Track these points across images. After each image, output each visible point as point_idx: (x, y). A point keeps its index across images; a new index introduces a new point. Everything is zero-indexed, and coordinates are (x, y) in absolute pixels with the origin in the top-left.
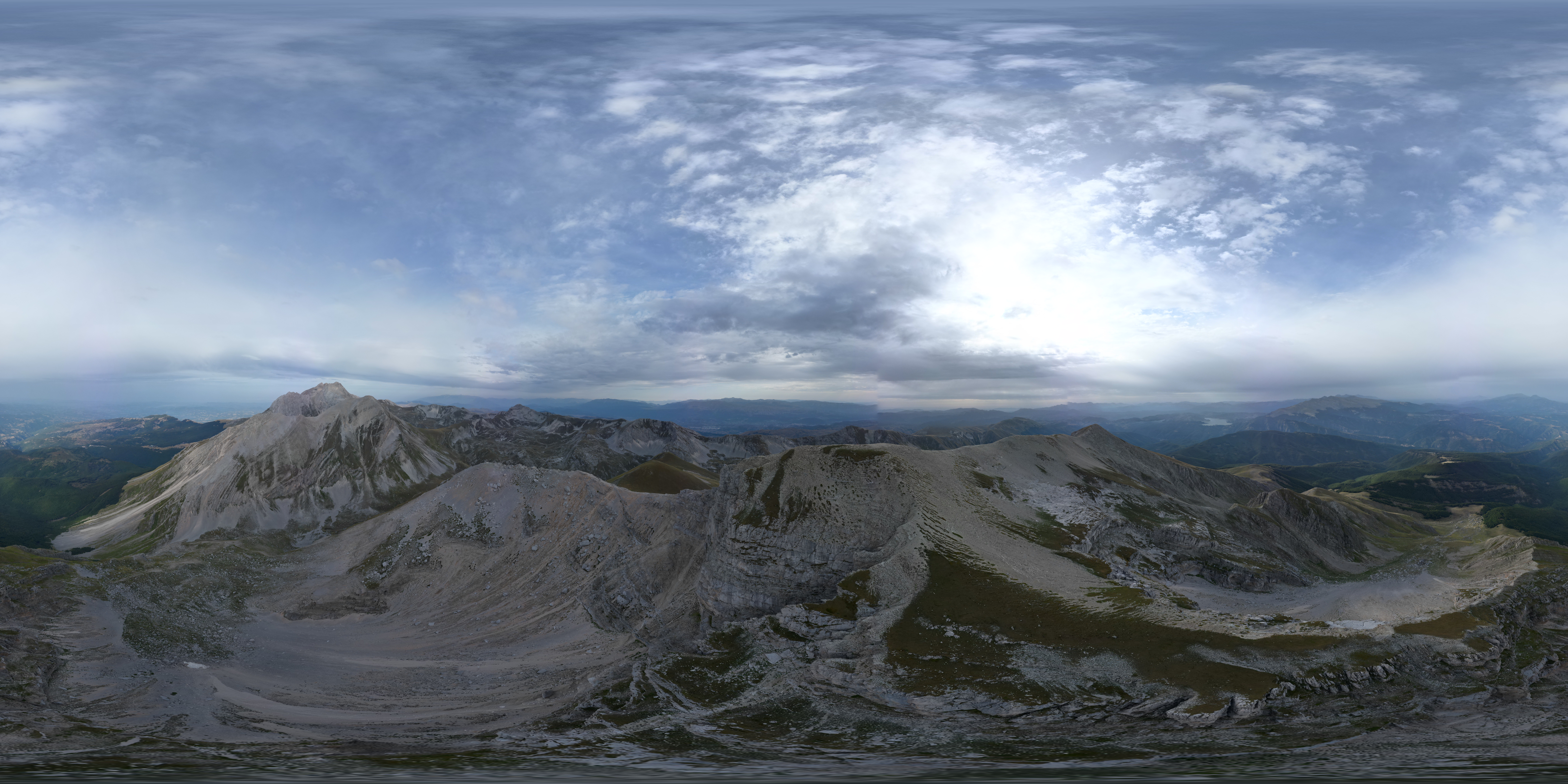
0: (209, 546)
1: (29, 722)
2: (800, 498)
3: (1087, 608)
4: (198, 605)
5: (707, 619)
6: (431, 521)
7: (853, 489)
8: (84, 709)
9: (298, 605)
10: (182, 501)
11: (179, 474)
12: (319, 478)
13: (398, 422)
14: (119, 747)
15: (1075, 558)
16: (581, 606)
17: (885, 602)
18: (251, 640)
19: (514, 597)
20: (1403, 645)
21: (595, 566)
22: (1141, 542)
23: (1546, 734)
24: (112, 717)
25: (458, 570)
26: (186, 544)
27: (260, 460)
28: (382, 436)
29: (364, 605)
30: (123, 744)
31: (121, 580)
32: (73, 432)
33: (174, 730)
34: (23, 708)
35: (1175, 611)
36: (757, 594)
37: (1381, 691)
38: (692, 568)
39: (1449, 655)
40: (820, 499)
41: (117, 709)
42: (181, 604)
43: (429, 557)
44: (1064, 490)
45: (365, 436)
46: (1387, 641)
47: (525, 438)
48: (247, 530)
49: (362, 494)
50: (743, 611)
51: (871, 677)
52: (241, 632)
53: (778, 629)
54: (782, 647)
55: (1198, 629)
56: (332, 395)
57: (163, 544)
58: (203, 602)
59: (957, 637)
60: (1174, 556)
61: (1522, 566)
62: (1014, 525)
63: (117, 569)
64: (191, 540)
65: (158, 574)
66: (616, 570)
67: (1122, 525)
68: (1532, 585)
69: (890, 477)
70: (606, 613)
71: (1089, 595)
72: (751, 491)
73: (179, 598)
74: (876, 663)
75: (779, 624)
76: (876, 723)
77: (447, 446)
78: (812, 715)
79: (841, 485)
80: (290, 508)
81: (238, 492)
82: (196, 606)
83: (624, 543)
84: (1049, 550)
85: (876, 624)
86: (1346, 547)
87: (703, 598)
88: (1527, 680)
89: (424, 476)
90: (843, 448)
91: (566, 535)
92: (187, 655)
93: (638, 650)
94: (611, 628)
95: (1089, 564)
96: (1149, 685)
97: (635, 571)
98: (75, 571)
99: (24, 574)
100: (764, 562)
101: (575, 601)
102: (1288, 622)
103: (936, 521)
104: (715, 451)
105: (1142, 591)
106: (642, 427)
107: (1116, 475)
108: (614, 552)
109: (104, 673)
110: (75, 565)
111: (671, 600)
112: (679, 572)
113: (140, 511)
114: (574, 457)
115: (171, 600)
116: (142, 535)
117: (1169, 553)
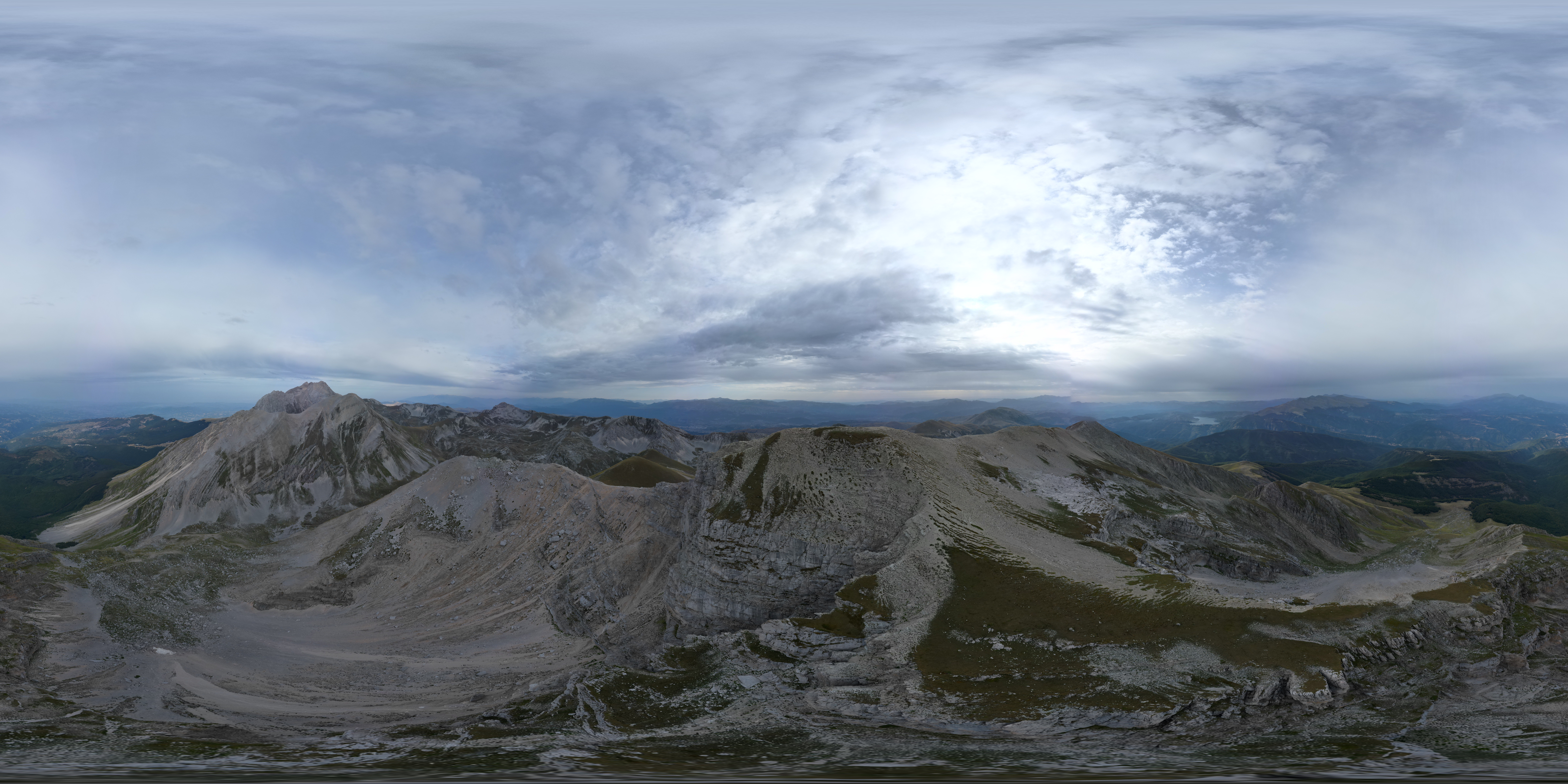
0: (189, 539)
2: (787, 488)
5: (672, 629)
6: (404, 514)
7: (850, 477)
8: (55, 687)
9: (266, 595)
10: (165, 496)
11: (162, 470)
12: (300, 474)
13: (381, 419)
15: (1099, 547)
16: (543, 606)
17: (902, 614)
18: (219, 628)
19: (477, 594)
20: (1423, 611)
21: (563, 564)
22: (1149, 533)
23: (1545, 702)
24: (78, 696)
25: (425, 563)
26: (168, 538)
27: (241, 456)
28: (364, 433)
29: (331, 597)
31: (102, 569)
32: (59, 431)
36: (733, 602)
38: (662, 570)
39: (1463, 620)
40: (811, 488)
41: (83, 689)
42: (157, 593)
43: (398, 549)
44: (1069, 480)
45: (347, 432)
46: (1411, 607)
47: (508, 436)
48: (227, 524)
49: (343, 490)
50: (715, 623)
52: (210, 620)
53: (756, 647)
54: (762, 668)
56: (316, 394)
57: (145, 537)
58: (179, 590)
59: (1008, 649)
60: (1182, 547)
61: (1513, 549)
62: (1033, 517)
63: (99, 560)
64: (172, 534)
65: (138, 563)
66: (582, 569)
67: (1129, 517)
68: (1523, 564)
69: (893, 463)
70: (567, 615)
72: (730, 479)
73: (156, 587)
75: (758, 642)
77: (430, 443)
79: (835, 472)
80: (270, 503)
81: (220, 487)
82: (172, 595)
83: (595, 540)
84: (1072, 540)
85: (896, 643)
86: (1342, 538)
87: (670, 605)
88: (1525, 648)
89: (405, 473)
91: (537, 531)
92: (157, 641)
93: (595, 657)
94: (571, 632)
95: (1114, 552)
97: (602, 570)
98: (58, 560)
99: (10, 559)
100: (742, 566)
101: (538, 600)
103: (951, 511)
104: (701, 449)
106: (626, 424)
107: (1115, 467)
108: (584, 548)
109: (78, 655)
110: (59, 555)
111: (638, 604)
112: (650, 573)
113: (123, 507)
114: (558, 455)
115: (149, 588)
116: (125, 529)
117: (1177, 544)
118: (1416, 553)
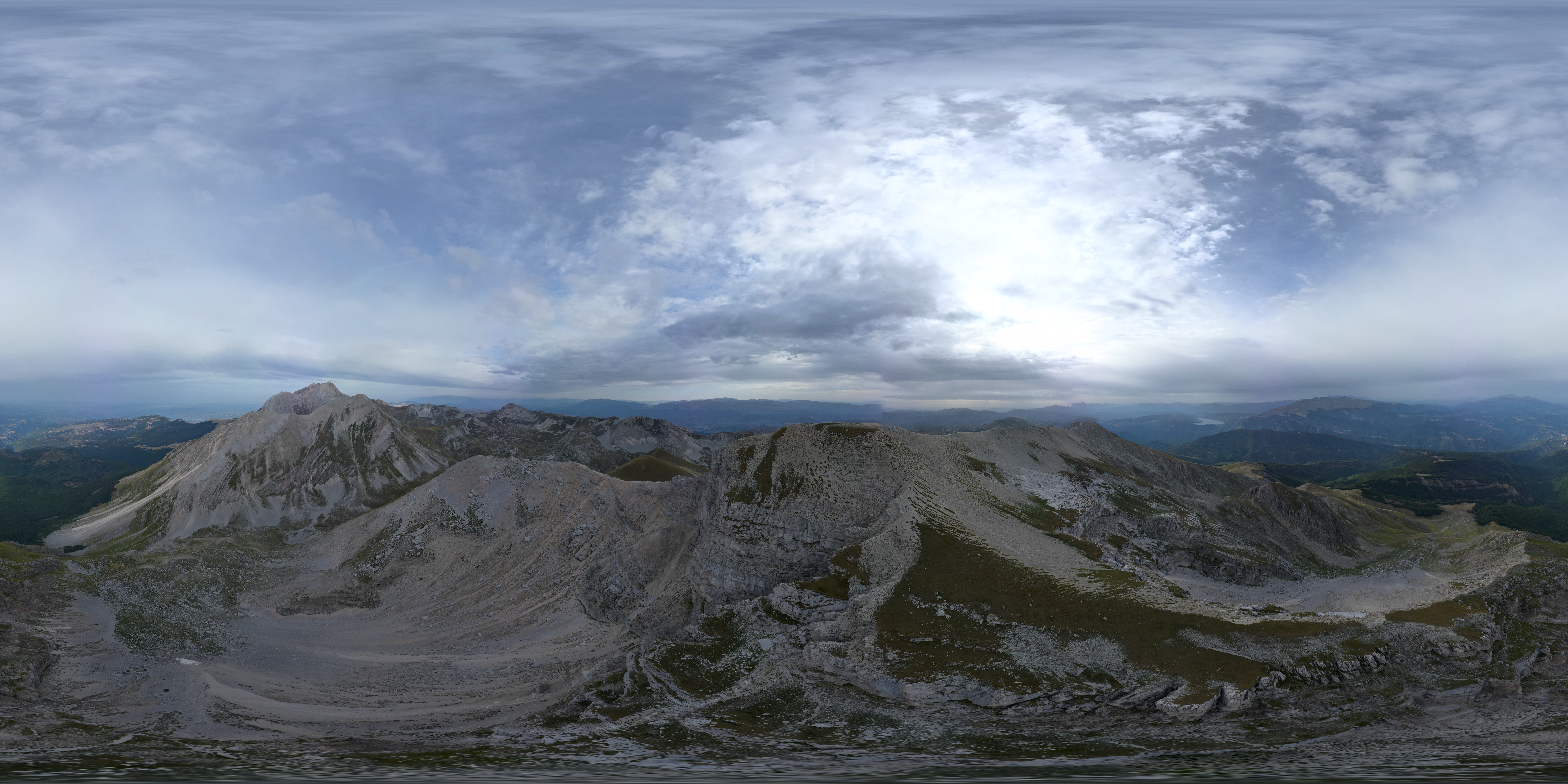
0: (201, 543)
1: (20, 719)
2: (792, 474)
3: (1078, 588)
5: (699, 607)
6: (424, 514)
7: (846, 465)
8: (75, 705)
9: (290, 600)
10: (174, 499)
11: (171, 472)
12: (312, 476)
13: (390, 420)
14: (112, 745)
15: (1066, 540)
16: (574, 597)
17: (876, 579)
18: (244, 636)
19: (507, 589)
20: (1394, 633)
21: (587, 556)
22: (1133, 532)
23: (1536, 731)
24: (104, 714)
25: (451, 562)
26: (179, 541)
27: (252, 457)
28: (374, 434)
29: (357, 600)
30: (116, 742)
31: (114, 576)
32: (65, 432)
33: (167, 727)
34: (14, 704)
35: (1167, 596)
36: (749, 576)
37: (1371, 682)
38: (684, 555)
39: (1440, 644)
40: (812, 474)
41: (109, 706)
42: (173, 600)
43: (422, 549)
44: (1056, 477)
45: (357, 433)
46: (1379, 629)
47: (517, 436)
48: (239, 527)
49: (355, 491)
50: (735, 596)
51: (863, 662)
52: (233, 628)
53: (770, 611)
54: (775, 632)
55: (1189, 613)
56: (324, 395)
57: (155, 541)
58: (196, 597)
59: (948, 616)
60: (1166, 546)
61: (1514, 559)
62: (1006, 506)
63: (109, 566)
64: (183, 537)
65: (150, 570)
66: (608, 558)
67: (1114, 515)
68: (1524, 577)
69: (882, 453)
70: (599, 604)
71: (1080, 575)
72: (743, 468)
73: (172, 594)
74: (867, 645)
75: (771, 606)
76: (867, 715)
77: (439, 444)
78: (805, 706)
79: (833, 461)
80: (282, 505)
81: (231, 489)
82: (189, 602)
83: (617, 532)
84: (1041, 531)
85: (868, 603)
86: (1337, 542)
87: (696, 584)
88: (1518, 673)
89: (416, 473)
90: (835, 425)
91: (559, 526)
92: (179, 651)
93: (631, 641)
94: (604, 619)
95: (1081, 546)
96: (1139, 672)
97: (627, 558)
98: (67, 567)
99: (16, 568)
100: (756, 541)
101: (568, 592)
102: (1279, 612)
103: (928, 496)
104: (708, 449)
105: (1134, 574)
106: (634, 424)
107: (1108, 467)
108: (606, 540)
109: (95, 669)
110: (68, 561)
111: (664, 588)
112: (672, 559)
113: (132, 509)
114: (567, 455)
115: (163, 596)
116: (134, 533)
117: (1161, 543)
118: (1414, 559)
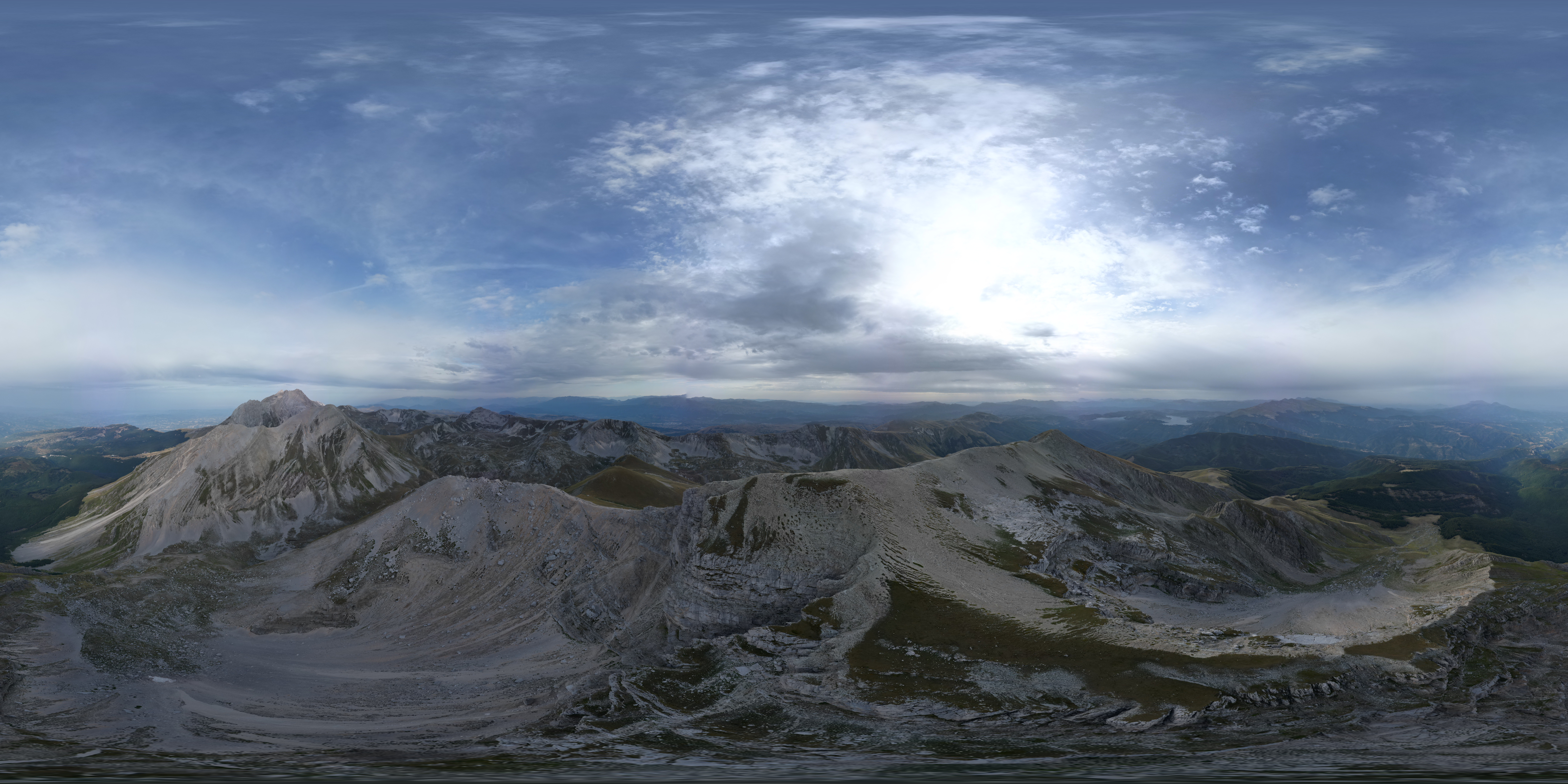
0: (172, 560)
2: (764, 528)
3: (1042, 630)
4: (162, 620)
5: (674, 633)
6: (396, 536)
7: (816, 519)
9: (264, 620)
10: (144, 515)
11: (141, 487)
12: (281, 489)
13: (360, 431)
15: (1032, 579)
16: (551, 619)
17: (847, 625)
18: (218, 654)
19: (483, 611)
20: (1352, 665)
21: (562, 581)
22: (1098, 555)
24: (70, 729)
25: (425, 584)
26: (149, 558)
27: (221, 473)
28: (344, 445)
29: (332, 620)
30: (79, 755)
31: (81, 595)
32: (31, 440)
33: (141, 741)
36: (724, 613)
37: (1322, 705)
38: (658, 584)
39: (1397, 674)
40: (784, 528)
41: (75, 722)
42: (144, 620)
43: (396, 573)
44: (1022, 504)
45: (327, 445)
46: (1337, 661)
47: (487, 442)
48: (210, 543)
49: (326, 504)
50: (711, 629)
51: (838, 689)
52: (207, 647)
53: (746, 646)
54: (751, 661)
55: (1150, 646)
56: (293, 402)
57: (125, 557)
58: (167, 617)
59: (918, 655)
60: (1130, 569)
61: (1479, 584)
62: (975, 547)
63: (78, 584)
64: (153, 554)
65: (120, 589)
66: (583, 585)
67: (1079, 538)
68: (1488, 605)
69: (852, 508)
70: (576, 625)
71: (1045, 617)
72: (715, 519)
73: (142, 613)
74: (840, 677)
75: (747, 643)
76: (843, 725)
77: (410, 452)
78: (783, 721)
79: (803, 515)
80: (253, 520)
81: (201, 505)
82: (160, 622)
83: (591, 558)
84: (1008, 572)
85: (839, 645)
86: (1301, 558)
87: (670, 615)
88: (1475, 697)
89: (387, 484)
90: (805, 477)
91: (532, 550)
92: (152, 670)
93: (608, 659)
94: (582, 638)
95: (1046, 584)
96: (1096, 697)
97: (602, 586)
98: (34, 586)
100: (729, 587)
101: (545, 614)
102: (1237, 636)
103: (897, 551)
104: (677, 450)
105: (1098, 609)
106: (603, 428)
107: (1075, 485)
108: (581, 566)
109: (62, 687)
110: (35, 579)
111: (639, 613)
112: (646, 587)
113: (100, 524)
114: (537, 461)
115: (134, 615)
116: (103, 548)
117: (1125, 566)
